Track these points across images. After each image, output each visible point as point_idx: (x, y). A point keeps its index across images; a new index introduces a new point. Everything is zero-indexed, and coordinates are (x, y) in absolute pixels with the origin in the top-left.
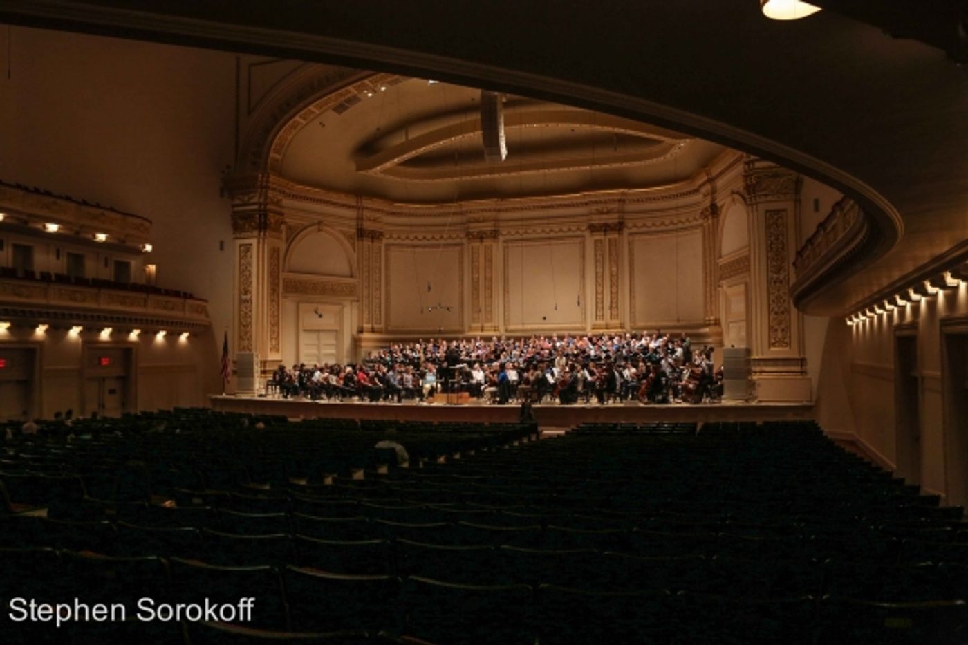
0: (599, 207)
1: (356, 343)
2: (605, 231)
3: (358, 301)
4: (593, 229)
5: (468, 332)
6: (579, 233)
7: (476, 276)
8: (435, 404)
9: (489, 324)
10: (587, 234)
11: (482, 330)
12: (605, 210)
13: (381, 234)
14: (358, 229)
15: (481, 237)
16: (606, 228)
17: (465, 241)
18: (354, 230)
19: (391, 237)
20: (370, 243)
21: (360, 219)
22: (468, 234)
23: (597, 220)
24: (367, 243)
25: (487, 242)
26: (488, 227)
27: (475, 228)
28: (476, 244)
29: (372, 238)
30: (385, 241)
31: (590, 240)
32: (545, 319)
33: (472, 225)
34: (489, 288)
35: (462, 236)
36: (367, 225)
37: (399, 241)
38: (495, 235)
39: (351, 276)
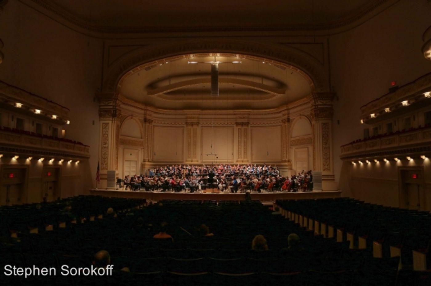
0: (240, 116)
1: (143, 166)
2: (242, 125)
3: (143, 149)
4: (237, 124)
5: (186, 162)
6: (231, 125)
7: (189, 140)
8: (207, 193)
9: (195, 159)
10: (235, 126)
11: (192, 162)
12: (242, 117)
13: (152, 121)
14: (144, 119)
15: (192, 124)
16: (242, 124)
17: (185, 126)
18: (143, 119)
19: (155, 122)
20: (148, 125)
21: (145, 114)
22: (187, 123)
23: (239, 121)
24: (147, 124)
25: (195, 127)
26: (195, 121)
27: (190, 121)
28: (190, 127)
29: (149, 122)
30: (153, 124)
31: (236, 128)
32: (217, 158)
33: (188, 120)
34: (195, 144)
35: (184, 123)
36: (148, 117)
37: (158, 124)
38: (198, 124)
39: (141, 138)
